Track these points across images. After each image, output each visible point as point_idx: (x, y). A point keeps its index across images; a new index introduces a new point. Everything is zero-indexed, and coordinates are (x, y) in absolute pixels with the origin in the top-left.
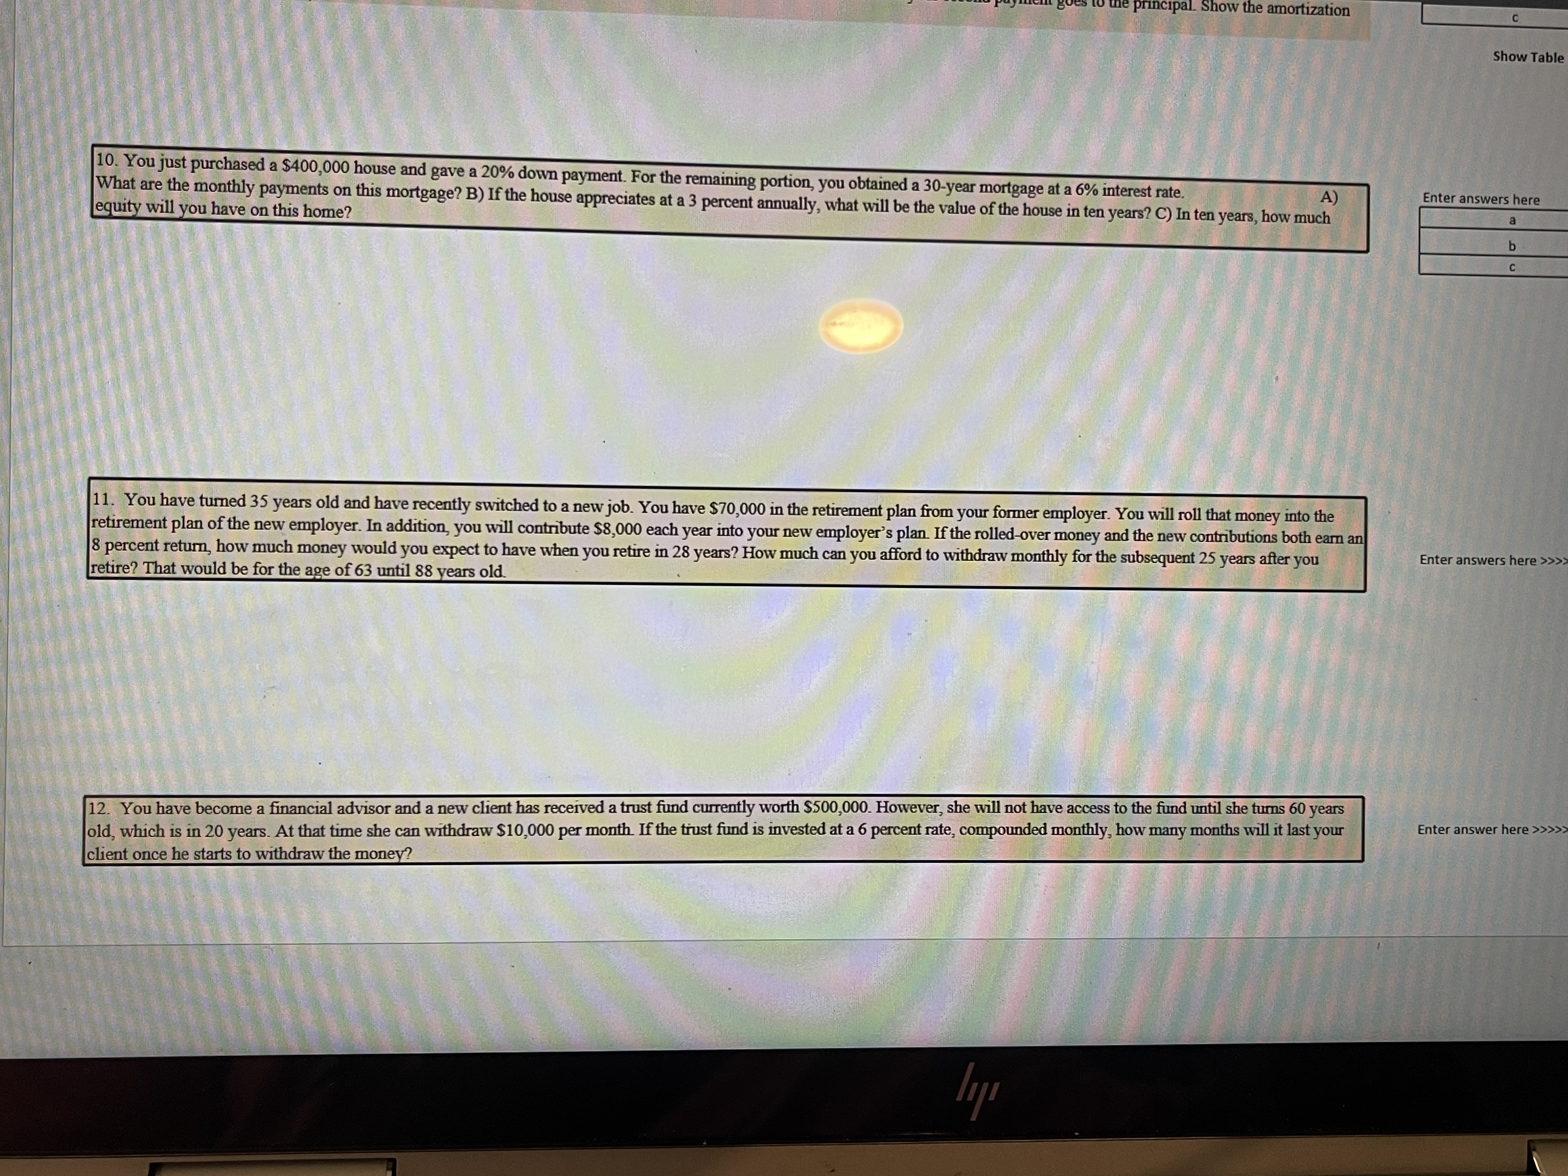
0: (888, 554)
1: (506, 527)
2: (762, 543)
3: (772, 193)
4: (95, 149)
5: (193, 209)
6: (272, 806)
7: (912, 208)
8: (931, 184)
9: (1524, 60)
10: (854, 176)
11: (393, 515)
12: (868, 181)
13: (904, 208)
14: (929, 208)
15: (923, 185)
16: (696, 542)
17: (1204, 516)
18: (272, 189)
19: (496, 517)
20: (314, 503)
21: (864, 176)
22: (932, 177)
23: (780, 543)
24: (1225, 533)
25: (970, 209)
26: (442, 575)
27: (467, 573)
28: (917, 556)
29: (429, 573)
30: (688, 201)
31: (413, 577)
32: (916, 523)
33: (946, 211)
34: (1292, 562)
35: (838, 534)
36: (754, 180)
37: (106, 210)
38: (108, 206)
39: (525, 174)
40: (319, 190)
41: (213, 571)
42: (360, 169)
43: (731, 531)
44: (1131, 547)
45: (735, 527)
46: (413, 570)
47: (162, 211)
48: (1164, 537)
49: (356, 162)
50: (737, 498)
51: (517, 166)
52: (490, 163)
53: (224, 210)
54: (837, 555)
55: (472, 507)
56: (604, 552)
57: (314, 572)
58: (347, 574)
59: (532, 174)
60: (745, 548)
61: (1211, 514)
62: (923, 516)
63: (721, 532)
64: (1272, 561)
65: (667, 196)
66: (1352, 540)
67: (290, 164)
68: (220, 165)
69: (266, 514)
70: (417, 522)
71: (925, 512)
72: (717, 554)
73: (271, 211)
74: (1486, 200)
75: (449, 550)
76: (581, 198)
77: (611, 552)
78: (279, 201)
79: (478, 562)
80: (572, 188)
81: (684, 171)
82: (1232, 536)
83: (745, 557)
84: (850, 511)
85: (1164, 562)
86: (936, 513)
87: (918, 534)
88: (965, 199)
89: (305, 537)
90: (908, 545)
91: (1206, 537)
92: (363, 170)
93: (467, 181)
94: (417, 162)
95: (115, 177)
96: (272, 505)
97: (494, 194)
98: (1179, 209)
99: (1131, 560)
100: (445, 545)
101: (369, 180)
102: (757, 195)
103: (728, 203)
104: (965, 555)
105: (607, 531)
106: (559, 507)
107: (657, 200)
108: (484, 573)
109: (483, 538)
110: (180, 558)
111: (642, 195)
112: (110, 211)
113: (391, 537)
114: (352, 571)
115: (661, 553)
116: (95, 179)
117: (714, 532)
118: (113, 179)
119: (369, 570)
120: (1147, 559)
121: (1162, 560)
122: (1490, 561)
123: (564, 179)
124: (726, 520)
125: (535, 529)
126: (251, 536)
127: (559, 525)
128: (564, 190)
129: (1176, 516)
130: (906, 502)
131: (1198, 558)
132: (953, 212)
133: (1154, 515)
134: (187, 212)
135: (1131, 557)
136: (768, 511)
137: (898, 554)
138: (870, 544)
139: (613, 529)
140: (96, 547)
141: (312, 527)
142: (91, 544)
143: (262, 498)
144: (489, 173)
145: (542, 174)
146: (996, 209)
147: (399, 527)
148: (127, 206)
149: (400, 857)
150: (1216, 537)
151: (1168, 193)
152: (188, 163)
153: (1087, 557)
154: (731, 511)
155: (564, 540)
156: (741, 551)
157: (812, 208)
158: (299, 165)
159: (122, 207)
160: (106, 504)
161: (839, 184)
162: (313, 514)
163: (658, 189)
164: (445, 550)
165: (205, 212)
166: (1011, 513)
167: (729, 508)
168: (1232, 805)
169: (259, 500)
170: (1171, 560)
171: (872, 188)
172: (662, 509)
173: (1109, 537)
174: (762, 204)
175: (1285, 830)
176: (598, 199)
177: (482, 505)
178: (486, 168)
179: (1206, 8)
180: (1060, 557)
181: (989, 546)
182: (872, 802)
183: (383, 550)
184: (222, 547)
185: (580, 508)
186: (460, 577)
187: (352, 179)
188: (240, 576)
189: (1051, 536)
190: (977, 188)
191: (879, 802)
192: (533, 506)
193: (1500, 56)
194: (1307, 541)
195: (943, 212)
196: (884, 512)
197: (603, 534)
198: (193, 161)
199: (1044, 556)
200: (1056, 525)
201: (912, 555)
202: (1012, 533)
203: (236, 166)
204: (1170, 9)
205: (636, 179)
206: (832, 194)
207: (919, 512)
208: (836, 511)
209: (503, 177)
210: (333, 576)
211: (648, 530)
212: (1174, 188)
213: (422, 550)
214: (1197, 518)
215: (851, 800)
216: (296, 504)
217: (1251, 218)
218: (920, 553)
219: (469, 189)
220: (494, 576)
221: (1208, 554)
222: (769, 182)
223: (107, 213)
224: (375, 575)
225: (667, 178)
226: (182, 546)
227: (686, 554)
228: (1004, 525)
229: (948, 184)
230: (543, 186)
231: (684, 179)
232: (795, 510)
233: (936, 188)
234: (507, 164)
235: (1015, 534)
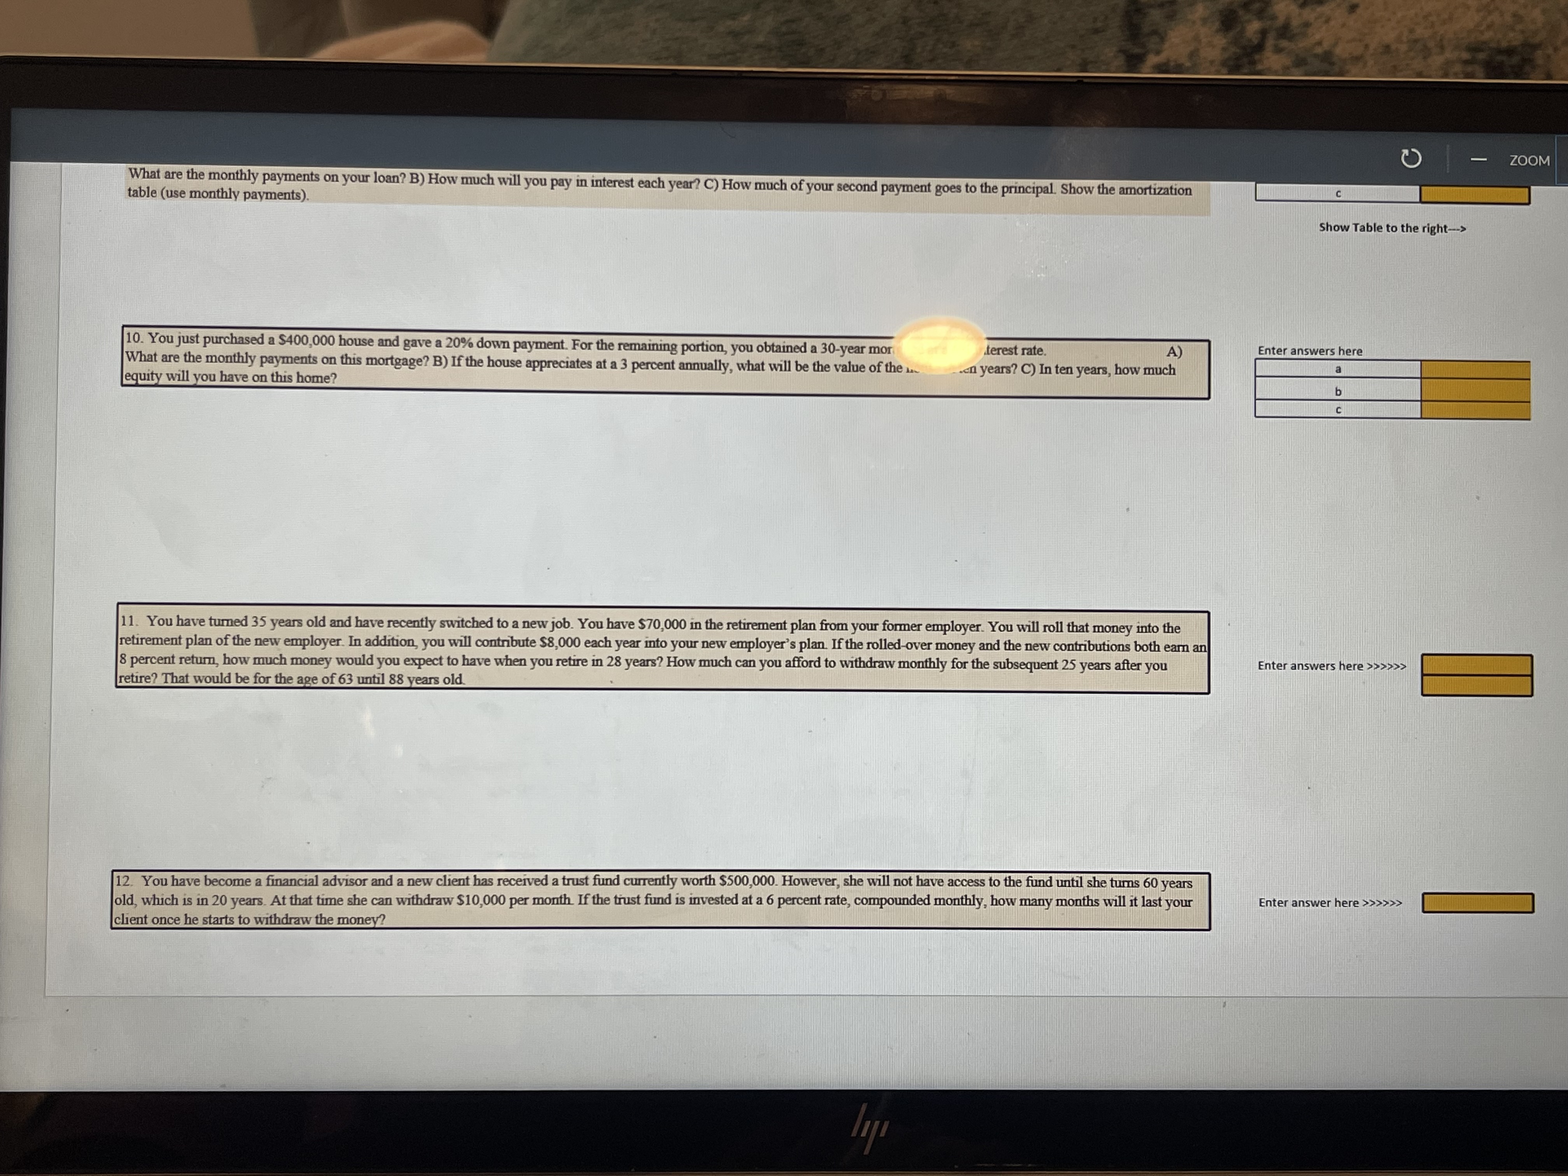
0: (792, 663)
1: (466, 642)
2: (683, 653)
3: (691, 357)
4: (125, 329)
5: (205, 377)
6: (268, 879)
7: (811, 367)
8: (827, 347)
9: (1347, 230)
10: (762, 341)
11: (370, 633)
12: (773, 345)
13: (804, 367)
14: (825, 368)
15: (820, 349)
16: (626, 653)
17: (1065, 628)
18: (270, 360)
19: (457, 633)
20: (304, 623)
21: (770, 341)
22: (828, 341)
23: (699, 653)
24: (1084, 643)
25: (860, 368)
26: (411, 683)
27: (433, 681)
28: (817, 664)
29: (400, 681)
30: (620, 365)
31: (387, 684)
32: (816, 635)
33: (840, 370)
34: (1143, 668)
35: (748, 646)
36: (676, 346)
37: (133, 379)
38: (135, 377)
39: (483, 344)
40: (310, 360)
41: (220, 680)
42: (344, 342)
43: (657, 644)
44: (1001, 655)
45: (660, 640)
46: (387, 679)
47: (179, 380)
48: (1030, 647)
49: (340, 336)
50: (663, 616)
51: (475, 338)
52: (453, 335)
53: (231, 378)
54: (748, 663)
55: (437, 625)
56: (547, 662)
57: (304, 681)
58: (332, 683)
59: (488, 344)
60: (669, 658)
61: (1072, 627)
62: (822, 629)
63: (648, 644)
64: (1126, 667)
65: (602, 360)
66: (1197, 649)
67: (285, 339)
68: (227, 340)
69: (265, 632)
70: (390, 638)
71: (824, 626)
72: (644, 663)
73: (269, 378)
74: (1314, 352)
75: (417, 661)
76: (530, 364)
77: (555, 662)
78: (276, 370)
79: (441, 672)
80: (523, 355)
81: (616, 340)
82: (1090, 646)
83: (669, 665)
84: (759, 626)
85: (1031, 669)
86: (833, 627)
87: (818, 645)
88: (856, 359)
89: (297, 651)
90: (809, 654)
91: (1068, 647)
92: (346, 343)
93: (433, 351)
94: (392, 336)
95: (141, 352)
96: (269, 624)
97: (456, 361)
98: (1042, 365)
99: (1002, 666)
100: (414, 657)
101: (352, 351)
102: (678, 358)
103: (654, 366)
104: (858, 663)
105: (551, 644)
106: (511, 624)
107: (594, 365)
108: (447, 681)
109: (447, 651)
110: (193, 670)
111: (581, 360)
112: (137, 380)
113: (369, 651)
114: (336, 680)
115: (597, 663)
116: (125, 355)
117: (642, 644)
118: (139, 354)
119: (351, 679)
120: (1016, 665)
121: (1029, 666)
122: (1322, 666)
123: (515, 348)
124: (652, 634)
125: (490, 643)
126: (251, 651)
127: (509, 639)
128: (515, 357)
129: (1041, 628)
130: (807, 617)
131: (1060, 665)
132: (846, 371)
133: (1021, 628)
134: (200, 380)
135: (1002, 664)
136: (689, 626)
137: (801, 663)
138: (775, 654)
139: (556, 642)
140: (123, 661)
141: (303, 643)
142: (120, 658)
143: (262, 619)
144: (452, 344)
145: (497, 344)
146: (883, 368)
147: (375, 642)
148: (150, 376)
149: (375, 923)
150: (1076, 647)
151: (1032, 351)
152: (201, 340)
153: (964, 665)
154: (657, 626)
155: (514, 652)
156: (665, 660)
157: (725, 369)
158: (293, 340)
159: (147, 377)
160: (131, 624)
161: (748, 348)
162: (304, 632)
163: (594, 355)
164: (414, 661)
165: (214, 380)
166: (898, 627)
167: (655, 623)
168: (1092, 879)
169: (259, 620)
170: (1037, 667)
171: (776, 351)
172: (598, 625)
173: (983, 647)
174: (683, 366)
175: (1139, 902)
176: (544, 364)
177: (446, 624)
178: (449, 340)
179: (1065, 191)
180: (939, 664)
181: (879, 655)
182: (778, 876)
183: (362, 662)
184: (228, 660)
185: (528, 624)
186: (426, 684)
187: (336, 351)
188: (242, 684)
189: (933, 647)
190: (866, 350)
191: (784, 877)
192: (488, 624)
193: (1325, 227)
194: (1157, 649)
195: (837, 370)
196: (788, 626)
197: (547, 647)
198: (205, 338)
199: (927, 664)
200: (937, 637)
201: (813, 663)
202: (899, 643)
203: (242, 341)
204: (1034, 192)
205: (576, 347)
206: (743, 357)
207: (818, 626)
208: (746, 626)
209: (464, 347)
210: (320, 684)
211: (585, 643)
212: (1037, 347)
213: (394, 662)
214: (1059, 630)
215: (760, 874)
216: (289, 623)
217: (1105, 372)
218: (819, 661)
219: (435, 357)
220: (455, 684)
221: (1069, 661)
222: (689, 347)
223: (134, 382)
224: (355, 684)
225: (601, 345)
226: (195, 659)
227: (618, 664)
228: (892, 636)
229: (842, 347)
230: (497, 354)
231: (616, 346)
232: (712, 625)
233: (832, 350)
234: (466, 336)
235: (901, 644)
